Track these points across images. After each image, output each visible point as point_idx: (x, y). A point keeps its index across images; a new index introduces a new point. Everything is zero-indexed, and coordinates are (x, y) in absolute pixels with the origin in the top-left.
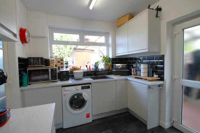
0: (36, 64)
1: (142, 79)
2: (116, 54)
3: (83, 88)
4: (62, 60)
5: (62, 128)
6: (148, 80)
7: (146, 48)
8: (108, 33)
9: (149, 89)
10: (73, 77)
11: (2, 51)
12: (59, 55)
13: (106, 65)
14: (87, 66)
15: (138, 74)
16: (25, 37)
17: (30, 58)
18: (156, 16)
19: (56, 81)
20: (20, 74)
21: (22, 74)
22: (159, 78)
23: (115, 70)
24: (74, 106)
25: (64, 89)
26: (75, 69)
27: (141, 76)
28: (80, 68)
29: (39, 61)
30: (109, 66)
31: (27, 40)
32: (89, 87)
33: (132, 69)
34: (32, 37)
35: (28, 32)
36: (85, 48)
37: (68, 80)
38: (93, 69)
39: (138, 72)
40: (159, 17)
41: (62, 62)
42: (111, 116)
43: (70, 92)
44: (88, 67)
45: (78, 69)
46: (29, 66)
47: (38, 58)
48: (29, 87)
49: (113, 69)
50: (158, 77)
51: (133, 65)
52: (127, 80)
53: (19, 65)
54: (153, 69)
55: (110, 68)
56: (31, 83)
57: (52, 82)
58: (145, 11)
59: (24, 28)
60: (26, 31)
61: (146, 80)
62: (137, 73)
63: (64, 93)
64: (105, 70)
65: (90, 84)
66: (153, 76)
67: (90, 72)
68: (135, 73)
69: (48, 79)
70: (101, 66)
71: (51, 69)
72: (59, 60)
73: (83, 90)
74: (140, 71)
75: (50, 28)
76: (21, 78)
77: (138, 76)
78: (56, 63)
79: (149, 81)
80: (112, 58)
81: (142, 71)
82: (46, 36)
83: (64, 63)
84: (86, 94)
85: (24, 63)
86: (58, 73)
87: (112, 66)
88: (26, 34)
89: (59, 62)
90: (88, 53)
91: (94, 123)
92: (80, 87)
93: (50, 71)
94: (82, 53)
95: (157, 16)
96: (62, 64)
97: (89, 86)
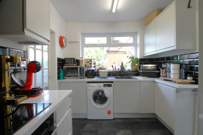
0: (70, 63)
1: (172, 81)
2: (144, 54)
3: (105, 85)
4: (91, 61)
5: (87, 119)
6: (177, 82)
7: (174, 45)
8: (136, 33)
9: (177, 92)
10: (98, 75)
11: (47, 53)
12: (97, 58)
13: (133, 65)
14: (112, 66)
15: (168, 76)
16: (63, 43)
17: (66, 59)
18: (187, 6)
19: (84, 78)
20: (58, 70)
21: (60, 70)
22: (194, 81)
23: (142, 71)
24: (97, 101)
25: (89, 85)
26: (101, 69)
27: (171, 78)
28: (106, 68)
29: (72, 61)
30: (136, 67)
31: (65, 45)
32: (110, 86)
33: (161, 70)
34: (69, 42)
35: (65, 38)
36: (118, 50)
37: (93, 77)
38: (118, 69)
39: (168, 73)
40: (191, 7)
41: (91, 62)
42: (134, 118)
43: (93, 88)
44: (114, 67)
45: (104, 69)
46: (65, 65)
47: (71, 59)
48: (64, 80)
49: (140, 70)
50: (192, 79)
51: (162, 66)
52: (154, 82)
53: (58, 63)
54: (188, 70)
55: (137, 69)
56: (65, 78)
57: (81, 78)
58: (172, 3)
59: (63, 36)
60: (64, 38)
61: (175, 82)
62: (166, 75)
63: (88, 88)
64: (132, 71)
65: (112, 82)
66: (186, 78)
67: (116, 72)
68: (164, 74)
69: (77, 76)
70: (128, 67)
71: (80, 68)
72: (88, 60)
73: (105, 87)
74: (170, 72)
75: (82, 34)
76: (59, 73)
77: (168, 79)
78: (86, 64)
79: (179, 83)
80: (139, 59)
81: (171, 73)
82: (79, 41)
83: (93, 64)
84: (108, 92)
85: (61, 62)
86: (86, 72)
87: (140, 67)
88: (63, 40)
89: (88, 62)
90: (121, 54)
91: (115, 121)
92: (102, 84)
93: (79, 69)
94: (114, 54)
95: (189, 7)
96: (91, 64)
97: (111, 84)
